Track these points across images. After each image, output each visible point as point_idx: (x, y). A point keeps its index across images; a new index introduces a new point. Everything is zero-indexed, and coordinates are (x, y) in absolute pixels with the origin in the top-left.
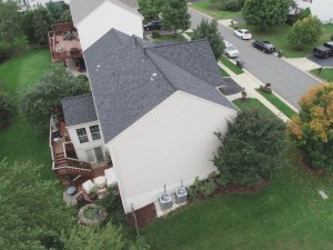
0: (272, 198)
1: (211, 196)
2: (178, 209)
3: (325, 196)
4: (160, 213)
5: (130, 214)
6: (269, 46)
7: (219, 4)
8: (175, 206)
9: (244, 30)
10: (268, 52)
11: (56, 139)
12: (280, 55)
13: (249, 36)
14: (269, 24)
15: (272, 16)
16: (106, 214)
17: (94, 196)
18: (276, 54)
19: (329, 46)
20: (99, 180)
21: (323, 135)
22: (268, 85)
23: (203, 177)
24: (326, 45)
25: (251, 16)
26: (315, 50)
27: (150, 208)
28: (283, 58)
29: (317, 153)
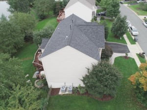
1: (83, 94)
2: (67, 94)
4: (60, 93)
16: (43, 85)
17: (42, 77)
22: (144, 53)
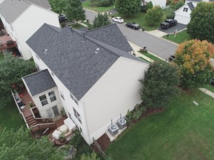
0: (172, 112)
1: (139, 119)
2: (122, 132)
3: (197, 104)
4: (112, 138)
5: (92, 145)
6: (137, 25)
7: (97, 3)
8: (120, 131)
9: (118, 18)
10: (136, 29)
11: (22, 107)
12: (143, 30)
13: (122, 21)
14: (133, 12)
15: (134, 8)
16: (75, 150)
17: (62, 140)
18: (141, 30)
19: (168, 22)
20: (63, 128)
21: (192, 70)
22: (145, 48)
23: (131, 109)
24: (166, 21)
25: (121, 8)
26: (162, 25)
27: (104, 137)
28: (145, 31)
29: (190, 80)
